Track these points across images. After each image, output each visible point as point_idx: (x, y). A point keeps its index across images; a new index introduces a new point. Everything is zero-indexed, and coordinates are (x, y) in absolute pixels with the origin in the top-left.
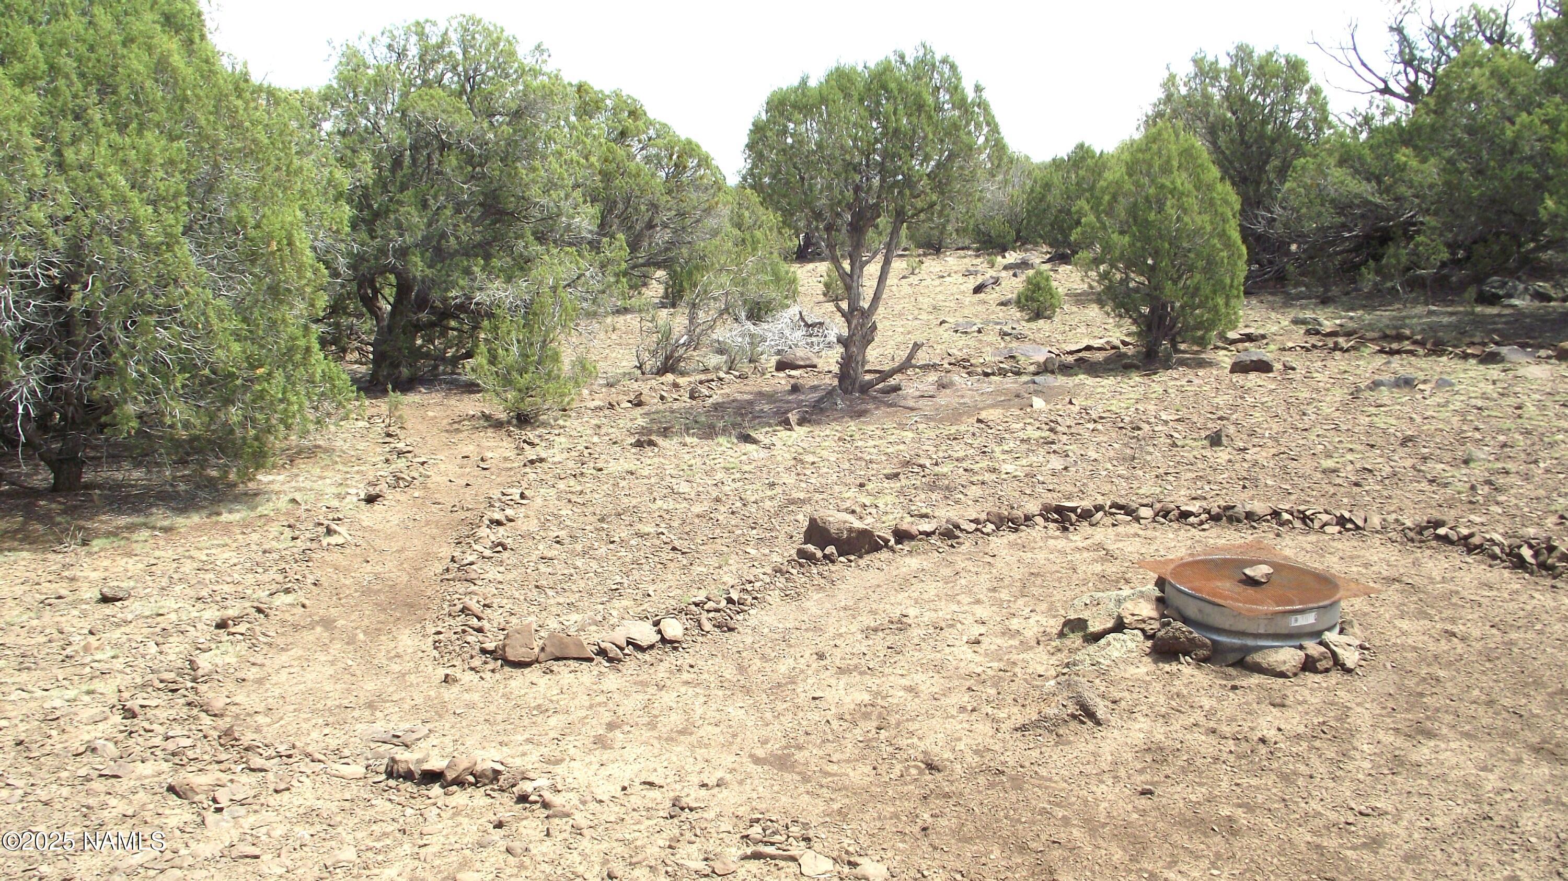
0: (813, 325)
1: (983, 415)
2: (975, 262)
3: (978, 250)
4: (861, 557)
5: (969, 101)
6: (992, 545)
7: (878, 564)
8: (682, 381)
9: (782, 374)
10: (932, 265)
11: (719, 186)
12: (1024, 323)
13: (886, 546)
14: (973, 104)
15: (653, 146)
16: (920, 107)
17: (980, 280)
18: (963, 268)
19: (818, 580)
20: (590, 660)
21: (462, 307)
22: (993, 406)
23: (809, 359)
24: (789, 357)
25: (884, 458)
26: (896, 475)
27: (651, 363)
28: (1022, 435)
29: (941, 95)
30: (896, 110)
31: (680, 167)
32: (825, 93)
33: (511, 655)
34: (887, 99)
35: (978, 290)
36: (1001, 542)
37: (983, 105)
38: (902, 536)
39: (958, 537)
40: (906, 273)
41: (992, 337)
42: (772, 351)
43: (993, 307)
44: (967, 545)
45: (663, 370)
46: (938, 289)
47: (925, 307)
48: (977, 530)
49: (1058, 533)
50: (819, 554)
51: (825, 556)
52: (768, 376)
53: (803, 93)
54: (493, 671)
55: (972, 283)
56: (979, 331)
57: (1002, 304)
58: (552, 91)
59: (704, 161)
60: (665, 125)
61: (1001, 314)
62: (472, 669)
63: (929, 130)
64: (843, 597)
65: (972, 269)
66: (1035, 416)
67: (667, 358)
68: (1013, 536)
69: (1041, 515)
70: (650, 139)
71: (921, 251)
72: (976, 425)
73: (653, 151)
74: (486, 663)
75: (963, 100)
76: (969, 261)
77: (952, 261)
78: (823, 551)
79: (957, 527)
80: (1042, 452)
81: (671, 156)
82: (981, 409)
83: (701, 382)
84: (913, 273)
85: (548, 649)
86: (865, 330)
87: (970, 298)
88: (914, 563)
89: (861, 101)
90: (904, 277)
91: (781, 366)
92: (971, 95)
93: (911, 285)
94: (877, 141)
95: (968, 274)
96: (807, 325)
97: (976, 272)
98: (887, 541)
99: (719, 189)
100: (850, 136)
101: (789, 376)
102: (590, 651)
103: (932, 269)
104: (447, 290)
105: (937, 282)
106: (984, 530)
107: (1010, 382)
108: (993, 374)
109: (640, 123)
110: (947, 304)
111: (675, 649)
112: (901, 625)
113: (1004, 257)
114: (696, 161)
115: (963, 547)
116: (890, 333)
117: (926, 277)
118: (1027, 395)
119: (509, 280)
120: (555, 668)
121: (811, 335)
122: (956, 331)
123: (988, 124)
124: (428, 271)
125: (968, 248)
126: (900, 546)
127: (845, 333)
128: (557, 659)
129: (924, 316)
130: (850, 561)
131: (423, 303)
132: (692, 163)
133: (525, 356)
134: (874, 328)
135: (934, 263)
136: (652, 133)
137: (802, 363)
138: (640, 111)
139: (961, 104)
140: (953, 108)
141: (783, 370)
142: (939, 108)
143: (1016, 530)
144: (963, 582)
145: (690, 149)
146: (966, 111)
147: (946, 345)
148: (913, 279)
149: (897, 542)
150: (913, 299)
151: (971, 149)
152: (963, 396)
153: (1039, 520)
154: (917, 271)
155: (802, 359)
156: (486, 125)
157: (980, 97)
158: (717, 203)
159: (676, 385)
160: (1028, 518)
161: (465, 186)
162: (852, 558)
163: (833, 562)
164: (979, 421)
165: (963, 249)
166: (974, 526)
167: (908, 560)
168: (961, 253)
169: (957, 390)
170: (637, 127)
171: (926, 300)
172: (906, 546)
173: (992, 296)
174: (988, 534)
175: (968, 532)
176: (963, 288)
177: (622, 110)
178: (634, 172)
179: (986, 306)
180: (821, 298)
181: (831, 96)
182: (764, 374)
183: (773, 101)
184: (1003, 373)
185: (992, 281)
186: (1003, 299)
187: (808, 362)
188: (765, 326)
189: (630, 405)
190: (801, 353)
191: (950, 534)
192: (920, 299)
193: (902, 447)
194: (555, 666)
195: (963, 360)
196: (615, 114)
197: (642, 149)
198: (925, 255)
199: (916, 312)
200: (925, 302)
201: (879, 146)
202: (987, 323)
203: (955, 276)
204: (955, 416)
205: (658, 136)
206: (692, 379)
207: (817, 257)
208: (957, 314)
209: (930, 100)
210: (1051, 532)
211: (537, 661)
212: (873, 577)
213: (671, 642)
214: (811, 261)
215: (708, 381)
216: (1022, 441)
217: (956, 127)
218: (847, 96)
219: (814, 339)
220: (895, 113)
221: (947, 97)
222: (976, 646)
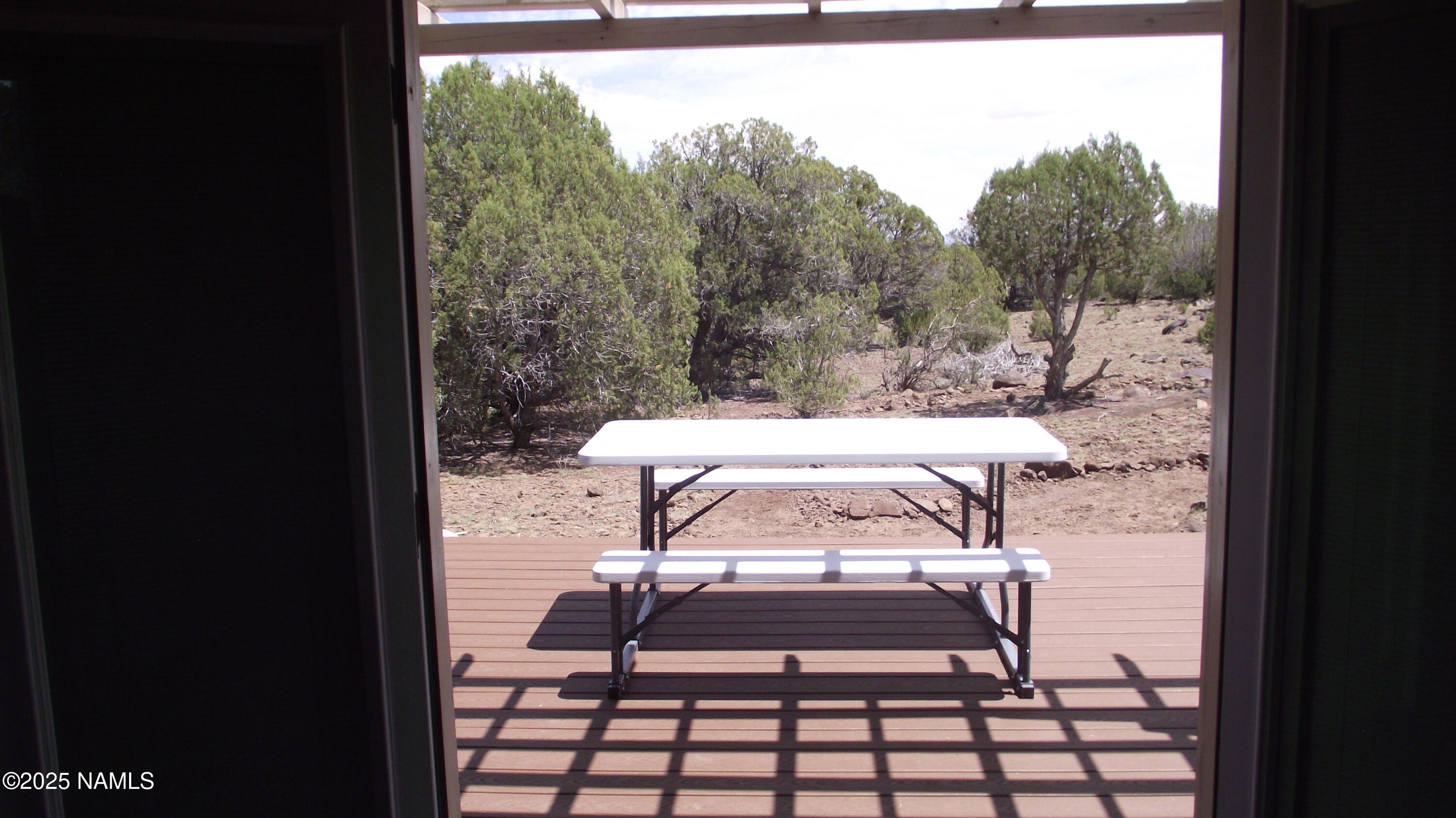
0: (1023, 355)
1: (1157, 412)
2: (1167, 309)
3: (1170, 299)
4: (1062, 480)
5: (1148, 175)
6: (1152, 477)
7: (1074, 484)
8: (919, 395)
9: (998, 390)
10: (1127, 312)
11: (938, 244)
12: (1203, 355)
13: (1079, 474)
14: (1150, 178)
15: (882, 213)
16: (1109, 182)
17: (1170, 322)
18: (1155, 314)
19: (1034, 489)
20: (899, 517)
21: (751, 339)
22: (1165, 407)
23: (1019, 379)
24: (1003, 378)
25: (1079, 436)
26: (1088, 444)
27: (894, 381)
28: (1185, 423)
29: (1126, 172)
30: (1089, 184)
31: (906, 230)
32: (1036, 173)
33: (853, 514)
34: (1083, 177)
35: (1166, 331)
36: (1160, 477)
37: (1159, 178)
38: (1089, 468)
39: (1129, 472)
40: (1103, 319)
41: (1174, 364)
42: (989, 375)
43: (1179, 344)
44: (1135, 477)
45: (904, 386)
46: (1131, 332)
47: (1119, 344)
48: (1142, 468)
49: (1199, 471)
50: (1035, 475)
51: (1039, 477)
52: (987, 391)
53: (1019, 173)
54: (843, 522)
55: (1163, 325)
56: (1164, 361)
57: (1187, 341)
58: (821, 175)
59: (927, 224)
60: (893, 195)
61: (1185, 349)
62: (830, 521)
63: (1116, 200)
64: (1050, 498)
65: (1164, 315)
66: (1198, 412)
67: (907, 378)
68: (1167, 473)
69: (1188, 460)
70: (881, 207)
71: (1118, 301)
72: (1152, 418)
73: (883, 217)
74: (837, 518)
75: (1143, 175)
76: (1163, 307)
77: (1144, 307)
78: (1037, 473)
79: (1129, 466)
80: (1198, 432)
81: (899, 220)
82: (1155, 409)
83: (935, 395)
84: (1109, 319)
85: (875, 510)
86: (1066, 351)
87: (1159, 338)
88: (1098, 484)
89: (1063, 179)
90: (1101, 322)
91: (997, 385)
92: (1148, 170)
93: (1107, 329)
94: (1075, 208)
95: (1158, 319)
96: (1017, 355)
97: (1167, 318)
98: (1080, 471)
99: (939, 247)
100: (1055, 205)
101: (1004, 391)
102: (900, 512)
103: (1127, 316)
104: (742, 325)
105: (1131, 326)
106: (1147, 468)
107: (1184, 393)
108: (1170, 388)
109: (873, 194)
110: (1138, 342)
111: (949, 515)
112: (1089, 508)
113: (1195, 305)
114: (919, 225)
115: (1132, 478)
116: (1087, 364)
117: (1121, 322)
118: (1193, 400)
119: (789, 317)
120: (879, 520)
121: (1020, 363)
122: (1144, 362)
123: (1163, 193)
124: (728, 311)
125: (1162, 298)
126: (1088, 475)
127: (1051, 353)
128: (881, 516)
129: (1117, 351)
130: (1055, 481)
131: (721, 334)
132: (917, 226)
133: (808, 369)
134: (1073, 349)
135: (1130, 311)
136: (882, 201)
137: (1014, 383)
138: (872, 185)
139: (1141, 178)
140: (1135, 181)
141: (999, 388)
142: (1124, 182)
143: (1170, 469)
144: (1130, 493)
145: (915, 214)
146: (1145, 184)
147: (1134, 371)
148: (1109, 324)
149: (1087, 473)
150: (1108, 340)
151: (1148, 213)
152: (1143, 402)
153: (1187, 464)
154: (1113, 317)
155: (1015, 380)
156: (772, 201)
157: (1157, 172)
158: (938, 260)
159: (915, 398)
160: (1178, 462)
161: (757, 247)
162: (1056, 479)
163: (1044, 481)
164: (1153, 415)
165: (1157, 298)
166: (1140, 466)
167: (1094, 483)
168: (1156, 302)
169: (1139, 398)
170: (870, 198)
171: (1120, 340)
172: (1093, 474)
173: (1178, 336)
174: (1150, 471)
175: (1136, 470)
176: (1153, 330)
177: (858, 184)
178: (868, 234)
179: (1173, 343)
180: (1028, 339)
181: (1040, 177)
182: (984, 390)
183: (996, 180)
184: (1177, 387)
185: (1180, 323)
186: (1188, 337)
187: (1019, 382)
188: (983, 356)
189: (882, 410)
190: (1013, 375)
191: (1124, 469)
192: (1115, 339)
193: (1093, 430)
194: (879, 519)
195: (1147, 379)
196: (852, 187)
197: (874, 215)
198: (1121, 304)
199: (1110, 349)
200: (1118, 341)
201: (1077, 211)
202: (1172, 355)
203: (1147, 321)
204: (1136, 412)
205: (888, 205)
206: (928, 393)
207: (1021, 307)
208: (1146, 349)
209: (1117, 176)
210: (1194, 471)
211: (868, 516)
212: (1070, 490)
213: (946, 511)
214: (1017, 310)
215: (940, 395)
216: (1186, 426)
217: (1136, 196)
218: (1053, 174)
219: (1023, 366)
220: (1089, 187)
221: (1131, 173)
222: (1134, 518)
